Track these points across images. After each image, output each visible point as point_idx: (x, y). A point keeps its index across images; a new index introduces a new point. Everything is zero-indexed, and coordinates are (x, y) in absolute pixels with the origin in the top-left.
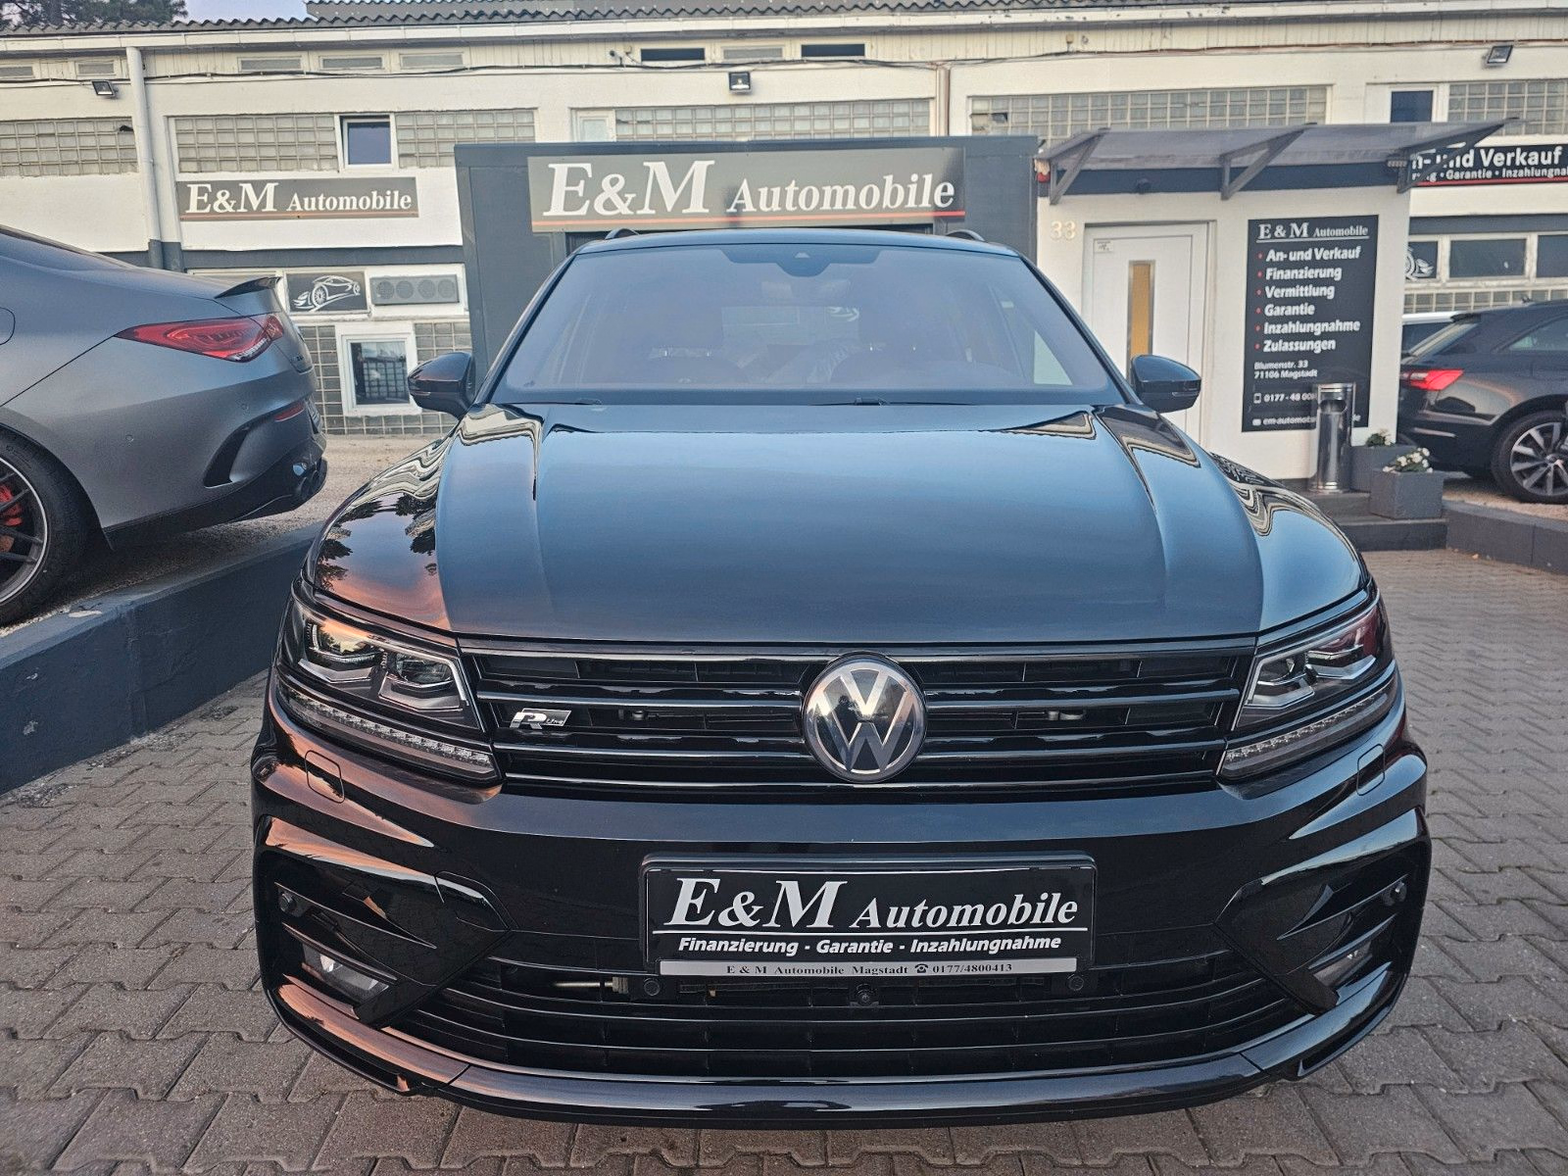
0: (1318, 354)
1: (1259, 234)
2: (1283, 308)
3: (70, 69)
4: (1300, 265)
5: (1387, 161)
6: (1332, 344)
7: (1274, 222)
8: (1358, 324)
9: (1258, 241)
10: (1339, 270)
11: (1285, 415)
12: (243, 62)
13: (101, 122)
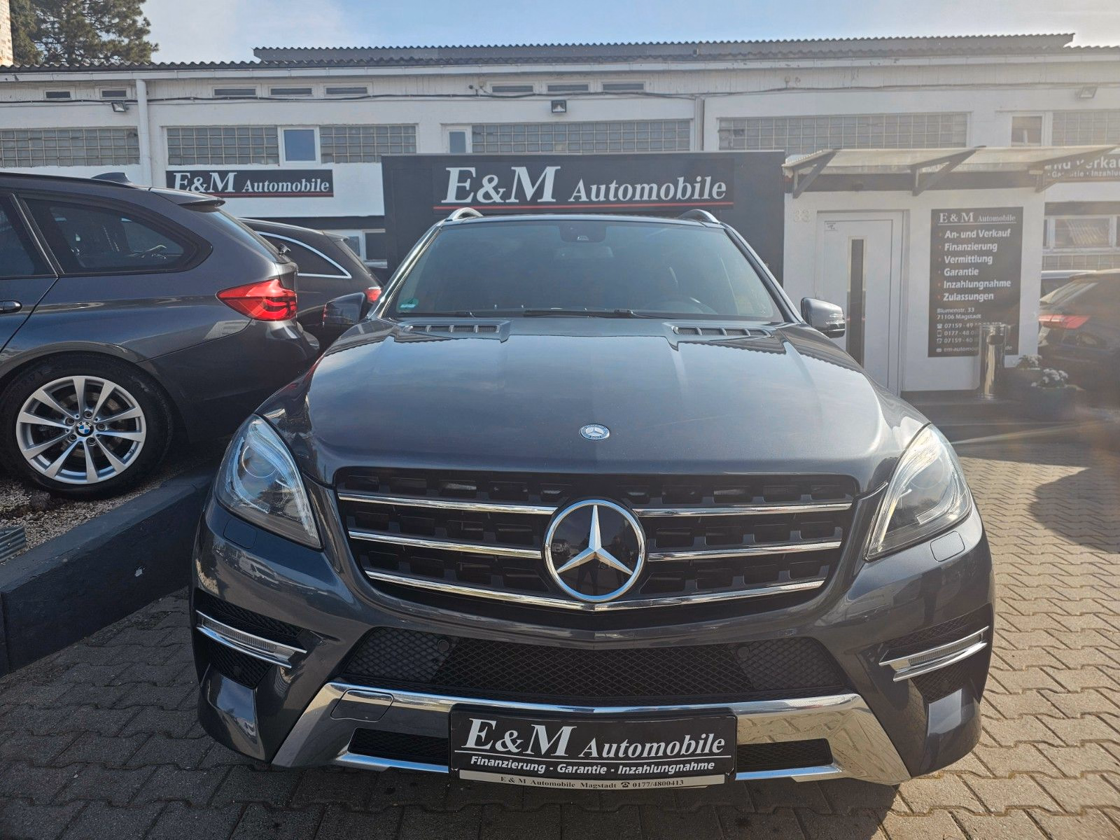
0: (982, 303)
1: (939, 220)
2: (957, 271)
3: (97, 94)
4: (968, 241)
5: (1028, 171)
6: (992, 296)
7: (949, 212)
8: (1009, 282)
9: (939, 225)
10: (996, 245)
11: (958, 345)
12: (216, 90)
13: (116, 130)
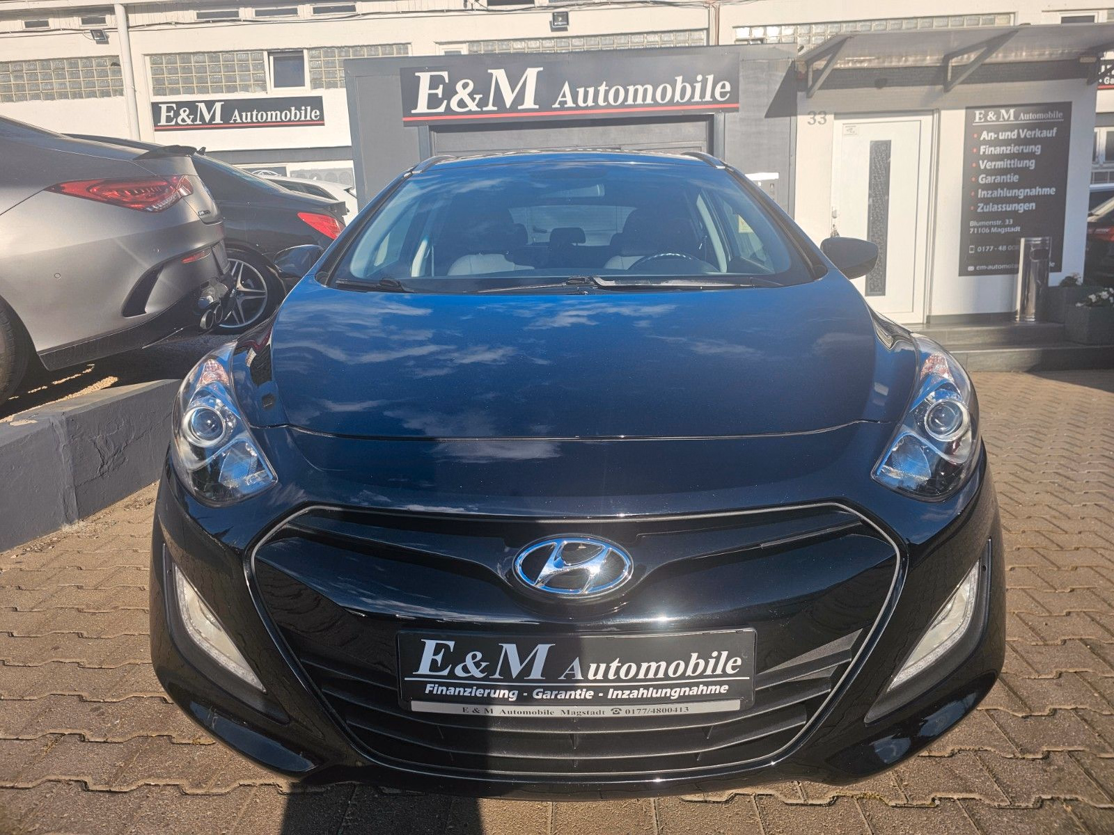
0: (1023, 213)
1: (975, 119)
2: (993, 178)
3: (75, 21)
4: (1008, 142)
5: (1079, 58)
6: (1033, 206)
7: (986, 110)
8: (1054, 189)
9: (974, 124)
10: (1040, 146)
11: (994, 262)
12: (197, 13)
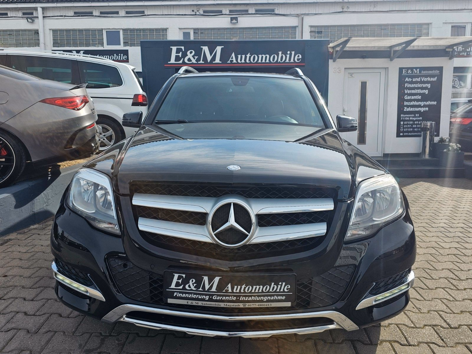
0: (422, 112)
2: (411, 97)
3: (20, 14)
4: (416, 82)
5: (446, 49)
6: (427, 109)
7: (408, 69)
8: (436, 102)
9: (402, 75)
10: (430, 84)
11: (411, 132)
12: (74, 12)
13: (29, 31)
